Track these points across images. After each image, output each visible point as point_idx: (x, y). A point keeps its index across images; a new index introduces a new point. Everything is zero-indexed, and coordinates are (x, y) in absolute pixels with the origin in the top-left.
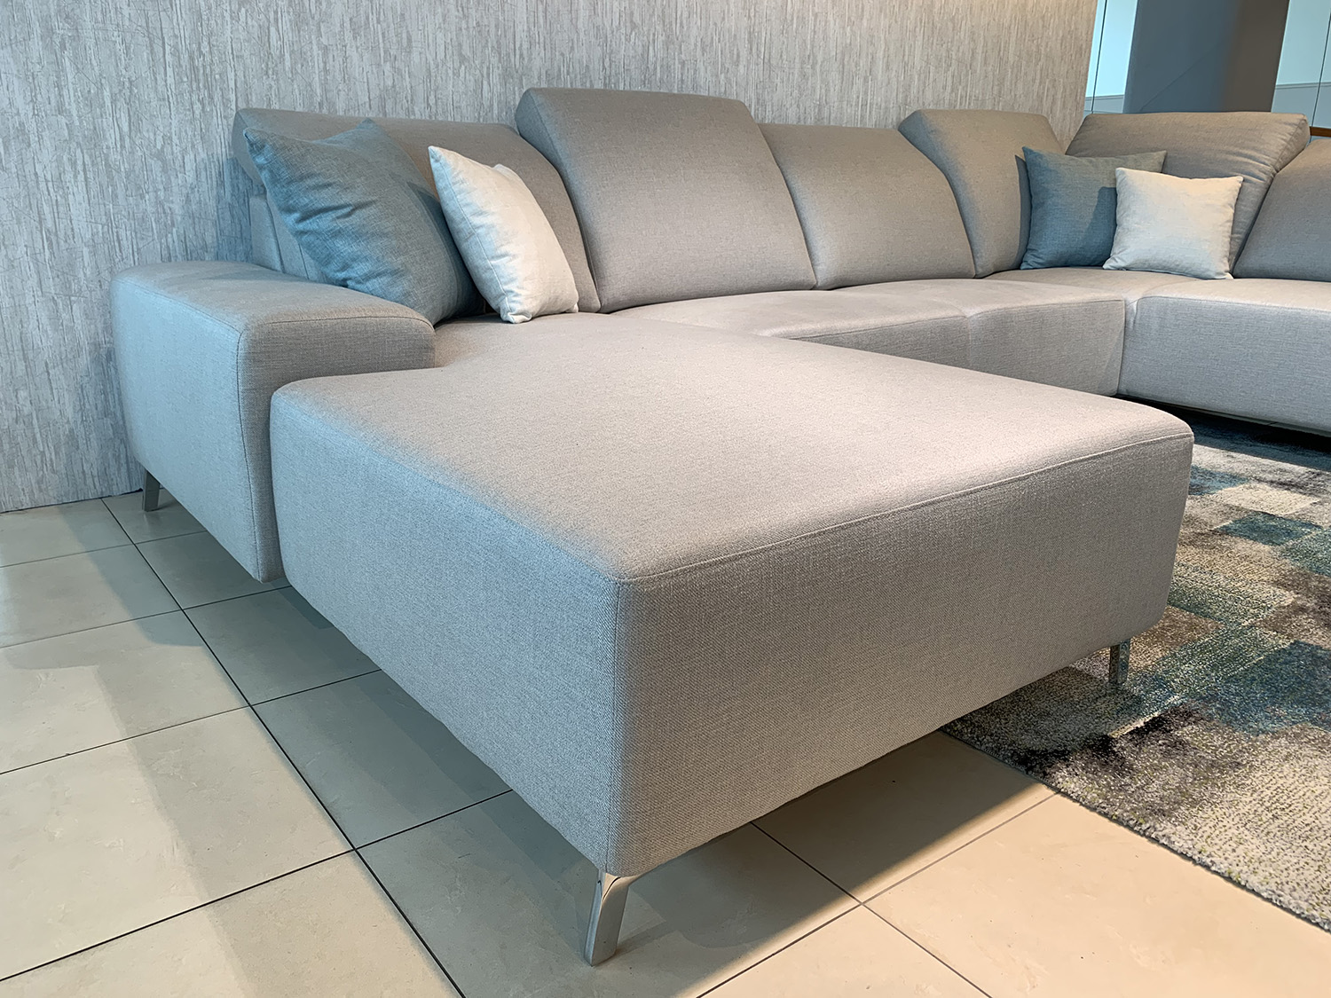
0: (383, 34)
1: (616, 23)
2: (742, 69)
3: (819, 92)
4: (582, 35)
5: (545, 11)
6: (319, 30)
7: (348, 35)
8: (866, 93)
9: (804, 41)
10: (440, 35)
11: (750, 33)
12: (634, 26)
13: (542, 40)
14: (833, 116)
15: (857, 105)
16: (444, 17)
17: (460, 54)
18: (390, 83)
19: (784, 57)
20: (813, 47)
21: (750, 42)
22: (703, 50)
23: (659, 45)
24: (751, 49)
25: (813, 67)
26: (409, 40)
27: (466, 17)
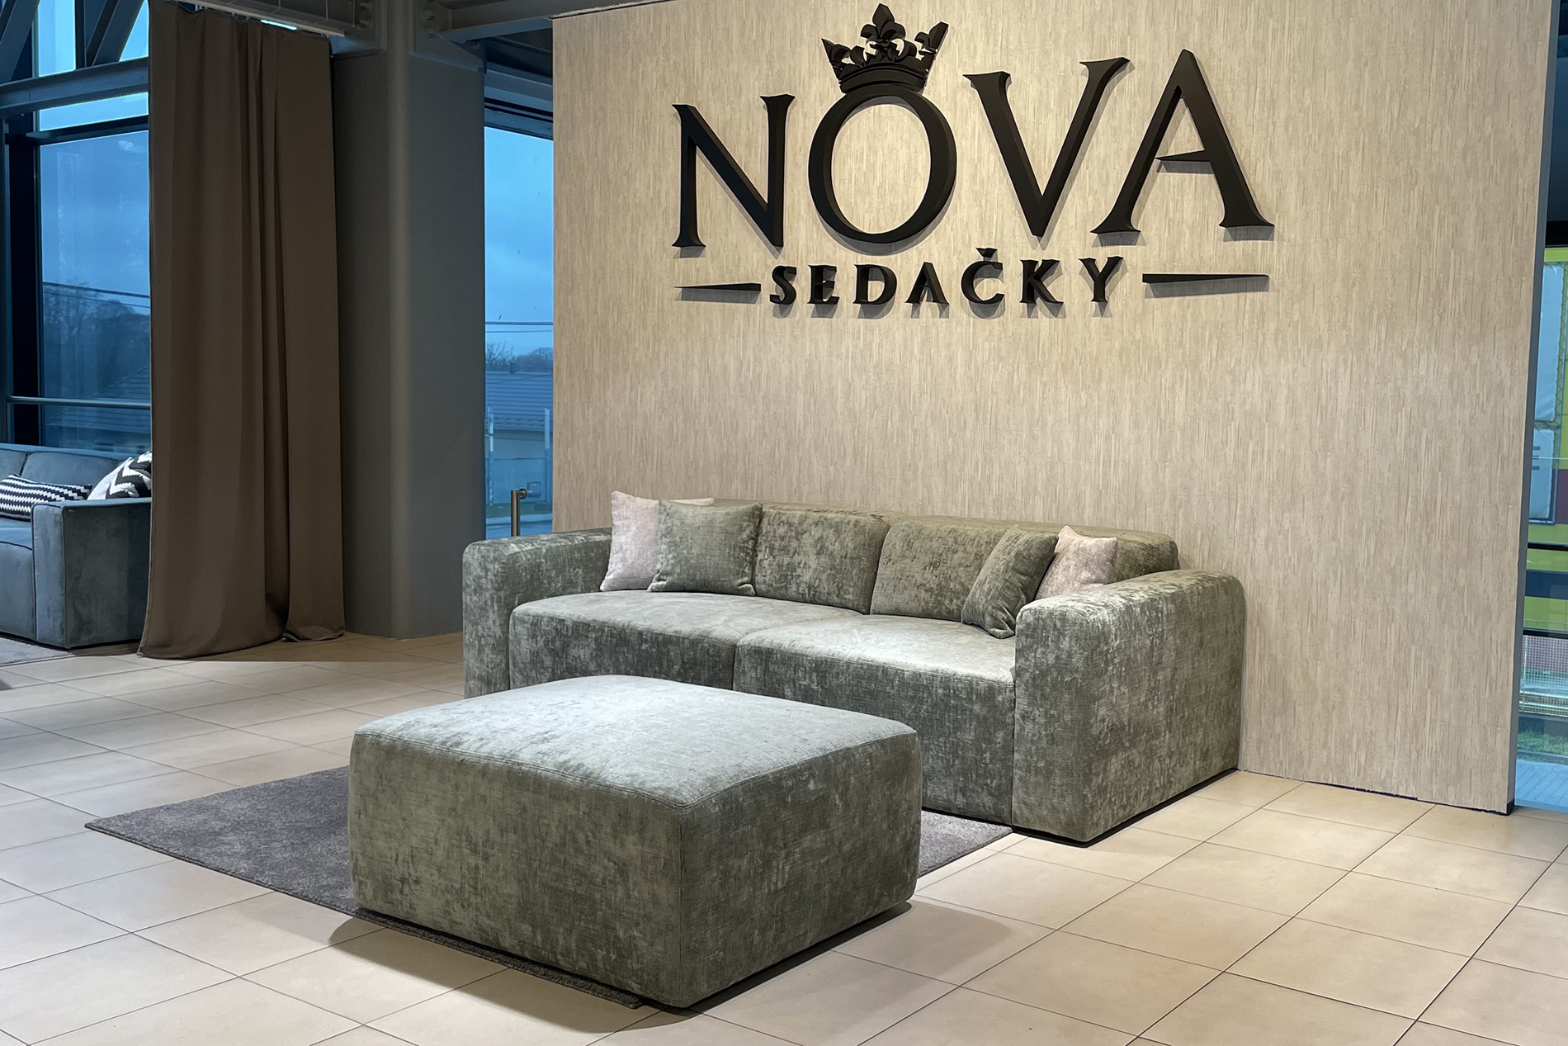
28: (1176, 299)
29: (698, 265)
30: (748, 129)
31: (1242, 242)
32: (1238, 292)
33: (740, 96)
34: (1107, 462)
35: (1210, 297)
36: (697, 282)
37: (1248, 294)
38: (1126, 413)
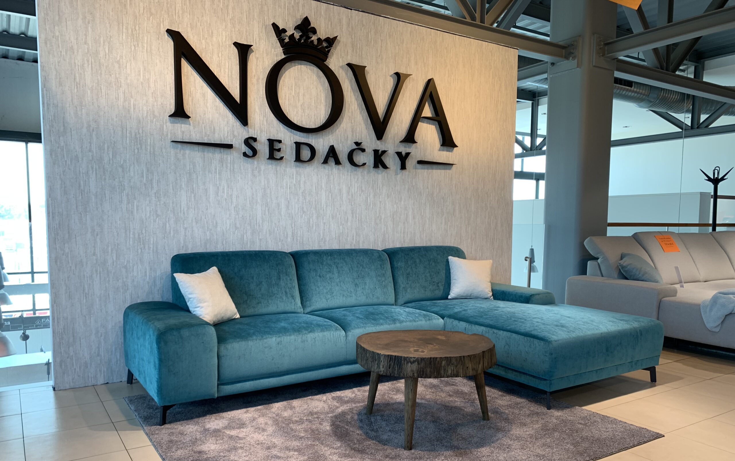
0: (207, 222)
1: (296, 212)
2: (349, 224)
3: (383, 229)
4: (283, 217)
5: (269, 210)
6: (184, 223)
7: (194, 224)
8: (405, 228)
9: (376, 212)
10: (228, 221)
11: (352, 211)
12: (304, 212)
13: (267, 220)
14: (390, 238)
15: (401, 233)
16: (230, 215)
17: (236, 227)
18: (208, 238)
19: (367, 218)
20: (379, 213)
21: (352, 213)
22: (333, 218)
23: (314, 217)
24: (353, 216)
25: (380, 220)
26: (216, 223)
27: (238, 214)
28: (426, 170)
29: (183, 129)
30: (219, 56)
31: (445, 152)
32: (444, 169)
33: (212, 36)
34: (404, 232)
35: (436, 170)
36: (182, 139)
37: (448, 171)
38: (410, 213)
